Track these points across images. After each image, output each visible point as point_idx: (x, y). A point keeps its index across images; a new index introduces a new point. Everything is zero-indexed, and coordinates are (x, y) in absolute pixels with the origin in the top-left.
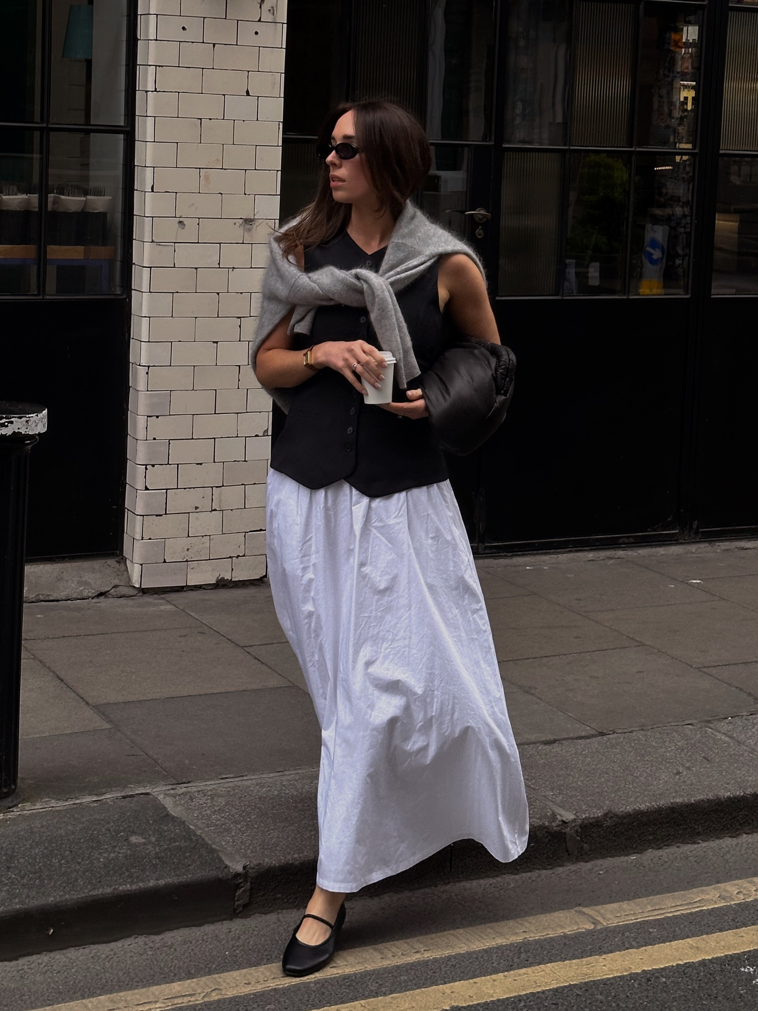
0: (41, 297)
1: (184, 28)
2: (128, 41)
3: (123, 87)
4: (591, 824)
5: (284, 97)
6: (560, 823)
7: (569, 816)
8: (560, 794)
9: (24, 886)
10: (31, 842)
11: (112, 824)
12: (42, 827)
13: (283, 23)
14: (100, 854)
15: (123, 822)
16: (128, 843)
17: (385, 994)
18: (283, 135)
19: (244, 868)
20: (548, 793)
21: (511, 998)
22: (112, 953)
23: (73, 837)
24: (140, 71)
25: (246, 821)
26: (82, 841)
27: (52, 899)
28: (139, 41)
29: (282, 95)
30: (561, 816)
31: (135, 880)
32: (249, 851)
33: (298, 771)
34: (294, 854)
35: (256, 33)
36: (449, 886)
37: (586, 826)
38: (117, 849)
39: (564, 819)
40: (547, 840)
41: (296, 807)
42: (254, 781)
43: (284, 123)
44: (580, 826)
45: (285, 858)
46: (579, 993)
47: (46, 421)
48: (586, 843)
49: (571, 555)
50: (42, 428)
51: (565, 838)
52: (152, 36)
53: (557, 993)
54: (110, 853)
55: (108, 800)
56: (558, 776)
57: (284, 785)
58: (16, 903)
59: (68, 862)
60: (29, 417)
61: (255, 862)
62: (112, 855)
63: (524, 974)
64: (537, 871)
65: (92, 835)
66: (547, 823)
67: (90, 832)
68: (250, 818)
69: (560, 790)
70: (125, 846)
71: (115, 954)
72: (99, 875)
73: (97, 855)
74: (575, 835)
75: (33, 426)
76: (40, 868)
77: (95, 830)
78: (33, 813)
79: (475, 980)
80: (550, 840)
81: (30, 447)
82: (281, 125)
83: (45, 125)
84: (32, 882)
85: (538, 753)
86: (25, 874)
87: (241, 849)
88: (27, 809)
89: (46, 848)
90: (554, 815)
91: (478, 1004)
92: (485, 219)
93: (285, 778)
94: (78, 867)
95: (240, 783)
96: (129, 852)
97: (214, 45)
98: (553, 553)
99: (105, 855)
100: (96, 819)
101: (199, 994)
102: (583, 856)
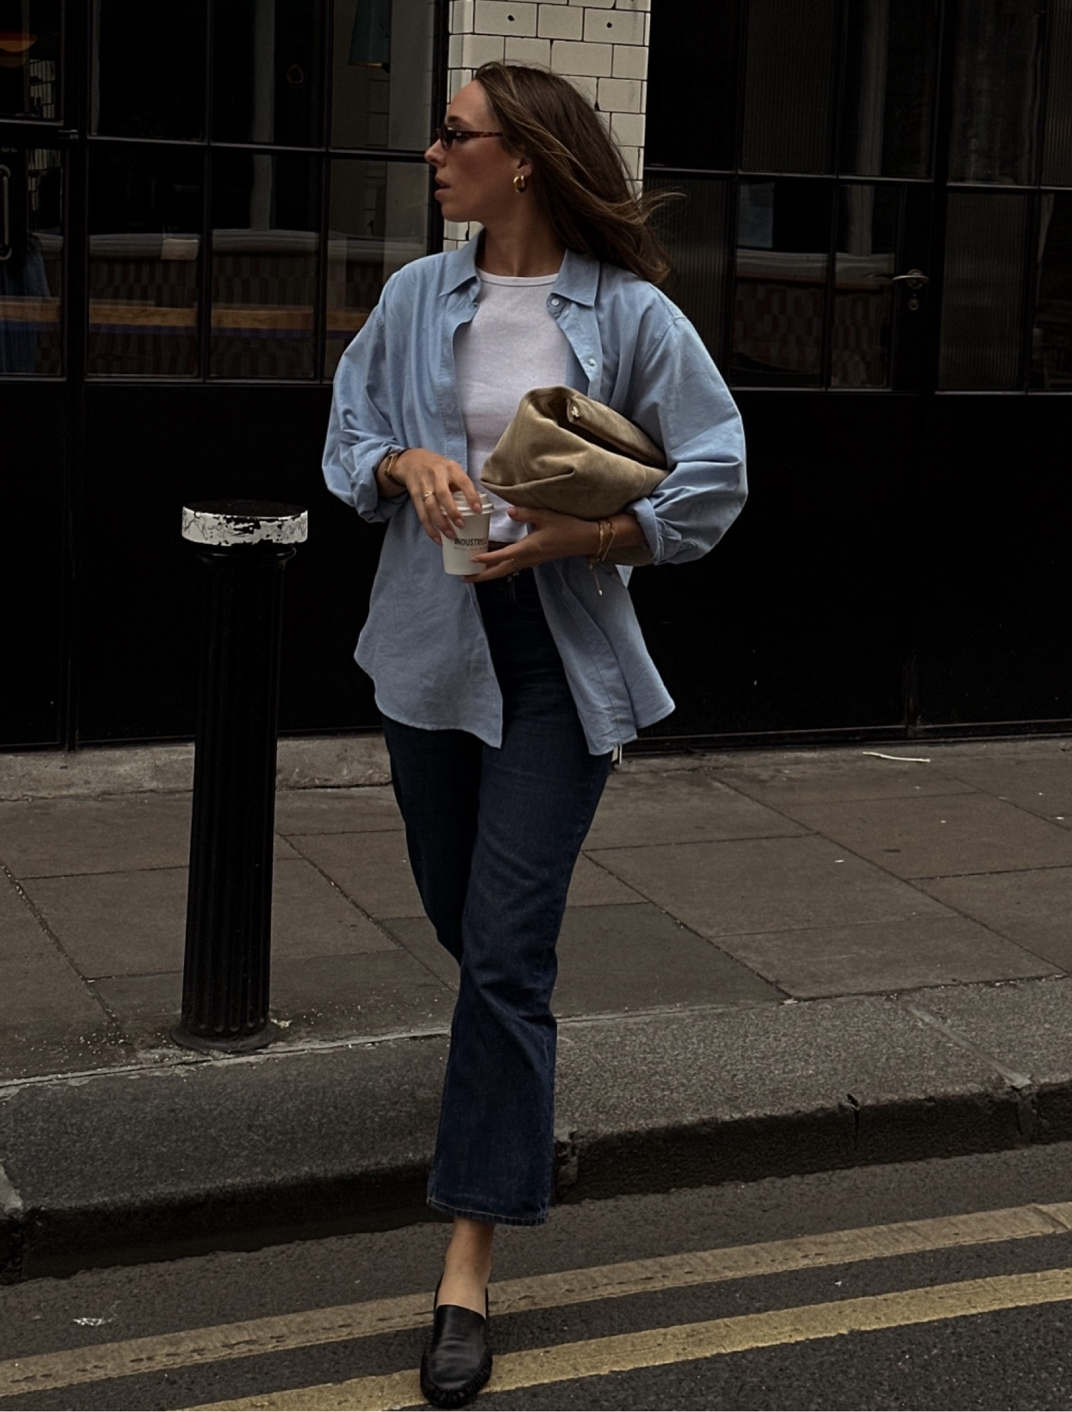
0: (317, 382)
1: (511, 18)
2: (436, 37)
3: (429, 101)
4: (1052, 1093)
5: (647, 114)
6: (1010, 1090)
7: (1021, 1081)
8: (1009, 1051)
9: (269, 1150)
10: (282, 1093)
11: (393, 1073)
12: (299, 1075)
13: (646, 12)
14: (375, 1112)
15: (408, 1071)
16: (414, 1098)
17: (759, 1311)
18: (646, 164)
19: (572, 1135)
20: (992, 1049)
21: (934, 1321)
22: (388, 1244)
23: (340, 1088)
24: (451, 76)
25: (575, 1075)
26: (352, 1094)
27: (307, 1169)
28: (451, 37)
29: (644, 110)
30: (1010, 1080)
31: (421, 1147)
32: (577, 1115)
33: (650, 1012)
34: (639, 1119)
35: (609, 25)
36: (852, 1170)
37: (1045, 1095)
38: (398, 1106)
39: (1014, 1084)
40: (990, 1112)
41: (645, 1059)
42: (590, 1024)
43: (646, 148)
44: (1038, 1095)
45: (626, 1124)
46: (1030, 1317)
47: (306, 526)
48: (1046, 1118)
49: (1034, 743)
50: (301, 536)
51: (1017, 1110)
52: (468, 29)
53: (998, 1318)
54: (388, 1112)
55: (390, 1043)
56: (1008, 1027)
57: (629, 1030)
58: (257, 1174)
59: (331, 1122)
60: (282, 521)
61: (586, 1129)
62: (392, 1114)
63: (954, 1290)
64: (976, 1155)
65: (365, 1086)
66: (990, 1090)
67: (363, 1083)
68: (581, 1071)
69: (1010, 1046)
70: (408, 1102)
71: (391, 1247)
72: (372, 1140)
73: (370, 1113)
74: (1030, 1106)
75: (288, 532)
76: (293, 1128)
77: (370, 1080)
78: (287, 1057)
79: (884, 1296)
80: (994, 1113)
81: (284, 562)
82: (642, 151)
83: (323, 150)
84: (280, 1146)
85: (981, 997)
86: (272, 1135)
87: (567, 1110)
88: (280, 1049)
89: (303, 1103)
90: (1001, 1078)
91: (888, 1328)
92: (921, 285)
93: (631, 1020)
94: (344, 1128)
95: (569, 1025)
96: (414, 1111)
97: (552, 41)
98: (1011, 740)
99: (381, 1113)
100: (372, 1067)
101: (503, 1302)
102: (1040, 1137)
